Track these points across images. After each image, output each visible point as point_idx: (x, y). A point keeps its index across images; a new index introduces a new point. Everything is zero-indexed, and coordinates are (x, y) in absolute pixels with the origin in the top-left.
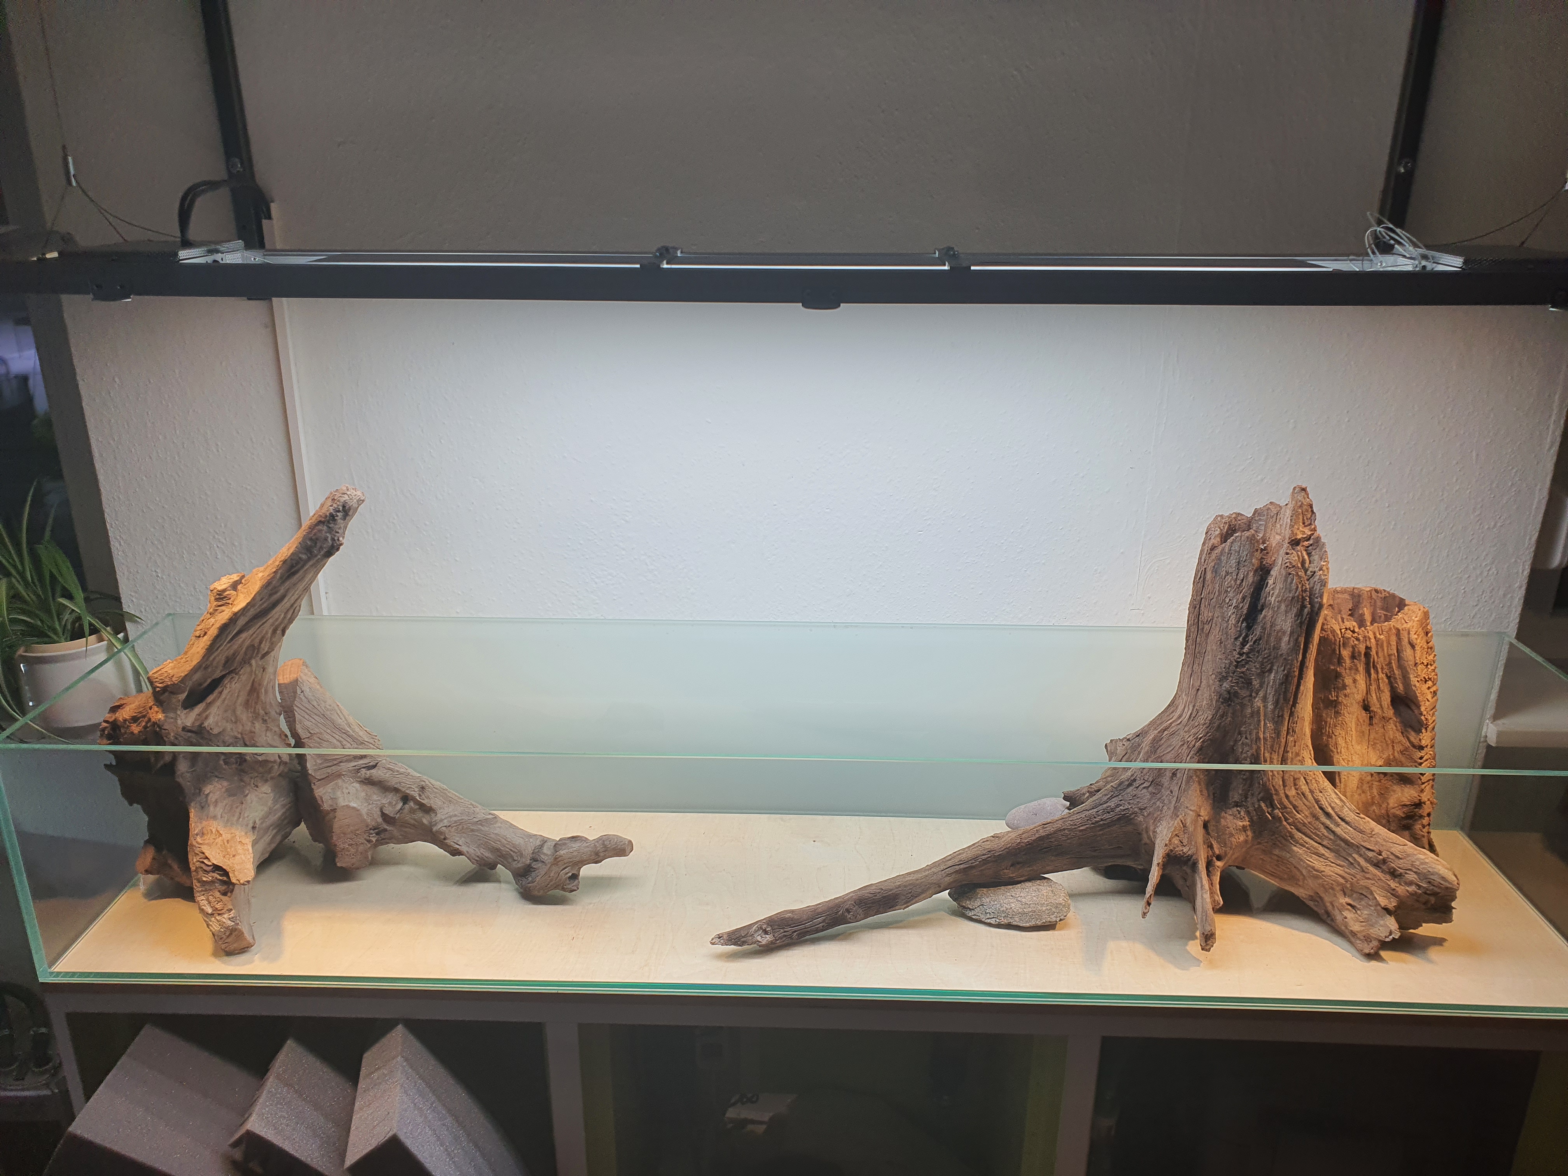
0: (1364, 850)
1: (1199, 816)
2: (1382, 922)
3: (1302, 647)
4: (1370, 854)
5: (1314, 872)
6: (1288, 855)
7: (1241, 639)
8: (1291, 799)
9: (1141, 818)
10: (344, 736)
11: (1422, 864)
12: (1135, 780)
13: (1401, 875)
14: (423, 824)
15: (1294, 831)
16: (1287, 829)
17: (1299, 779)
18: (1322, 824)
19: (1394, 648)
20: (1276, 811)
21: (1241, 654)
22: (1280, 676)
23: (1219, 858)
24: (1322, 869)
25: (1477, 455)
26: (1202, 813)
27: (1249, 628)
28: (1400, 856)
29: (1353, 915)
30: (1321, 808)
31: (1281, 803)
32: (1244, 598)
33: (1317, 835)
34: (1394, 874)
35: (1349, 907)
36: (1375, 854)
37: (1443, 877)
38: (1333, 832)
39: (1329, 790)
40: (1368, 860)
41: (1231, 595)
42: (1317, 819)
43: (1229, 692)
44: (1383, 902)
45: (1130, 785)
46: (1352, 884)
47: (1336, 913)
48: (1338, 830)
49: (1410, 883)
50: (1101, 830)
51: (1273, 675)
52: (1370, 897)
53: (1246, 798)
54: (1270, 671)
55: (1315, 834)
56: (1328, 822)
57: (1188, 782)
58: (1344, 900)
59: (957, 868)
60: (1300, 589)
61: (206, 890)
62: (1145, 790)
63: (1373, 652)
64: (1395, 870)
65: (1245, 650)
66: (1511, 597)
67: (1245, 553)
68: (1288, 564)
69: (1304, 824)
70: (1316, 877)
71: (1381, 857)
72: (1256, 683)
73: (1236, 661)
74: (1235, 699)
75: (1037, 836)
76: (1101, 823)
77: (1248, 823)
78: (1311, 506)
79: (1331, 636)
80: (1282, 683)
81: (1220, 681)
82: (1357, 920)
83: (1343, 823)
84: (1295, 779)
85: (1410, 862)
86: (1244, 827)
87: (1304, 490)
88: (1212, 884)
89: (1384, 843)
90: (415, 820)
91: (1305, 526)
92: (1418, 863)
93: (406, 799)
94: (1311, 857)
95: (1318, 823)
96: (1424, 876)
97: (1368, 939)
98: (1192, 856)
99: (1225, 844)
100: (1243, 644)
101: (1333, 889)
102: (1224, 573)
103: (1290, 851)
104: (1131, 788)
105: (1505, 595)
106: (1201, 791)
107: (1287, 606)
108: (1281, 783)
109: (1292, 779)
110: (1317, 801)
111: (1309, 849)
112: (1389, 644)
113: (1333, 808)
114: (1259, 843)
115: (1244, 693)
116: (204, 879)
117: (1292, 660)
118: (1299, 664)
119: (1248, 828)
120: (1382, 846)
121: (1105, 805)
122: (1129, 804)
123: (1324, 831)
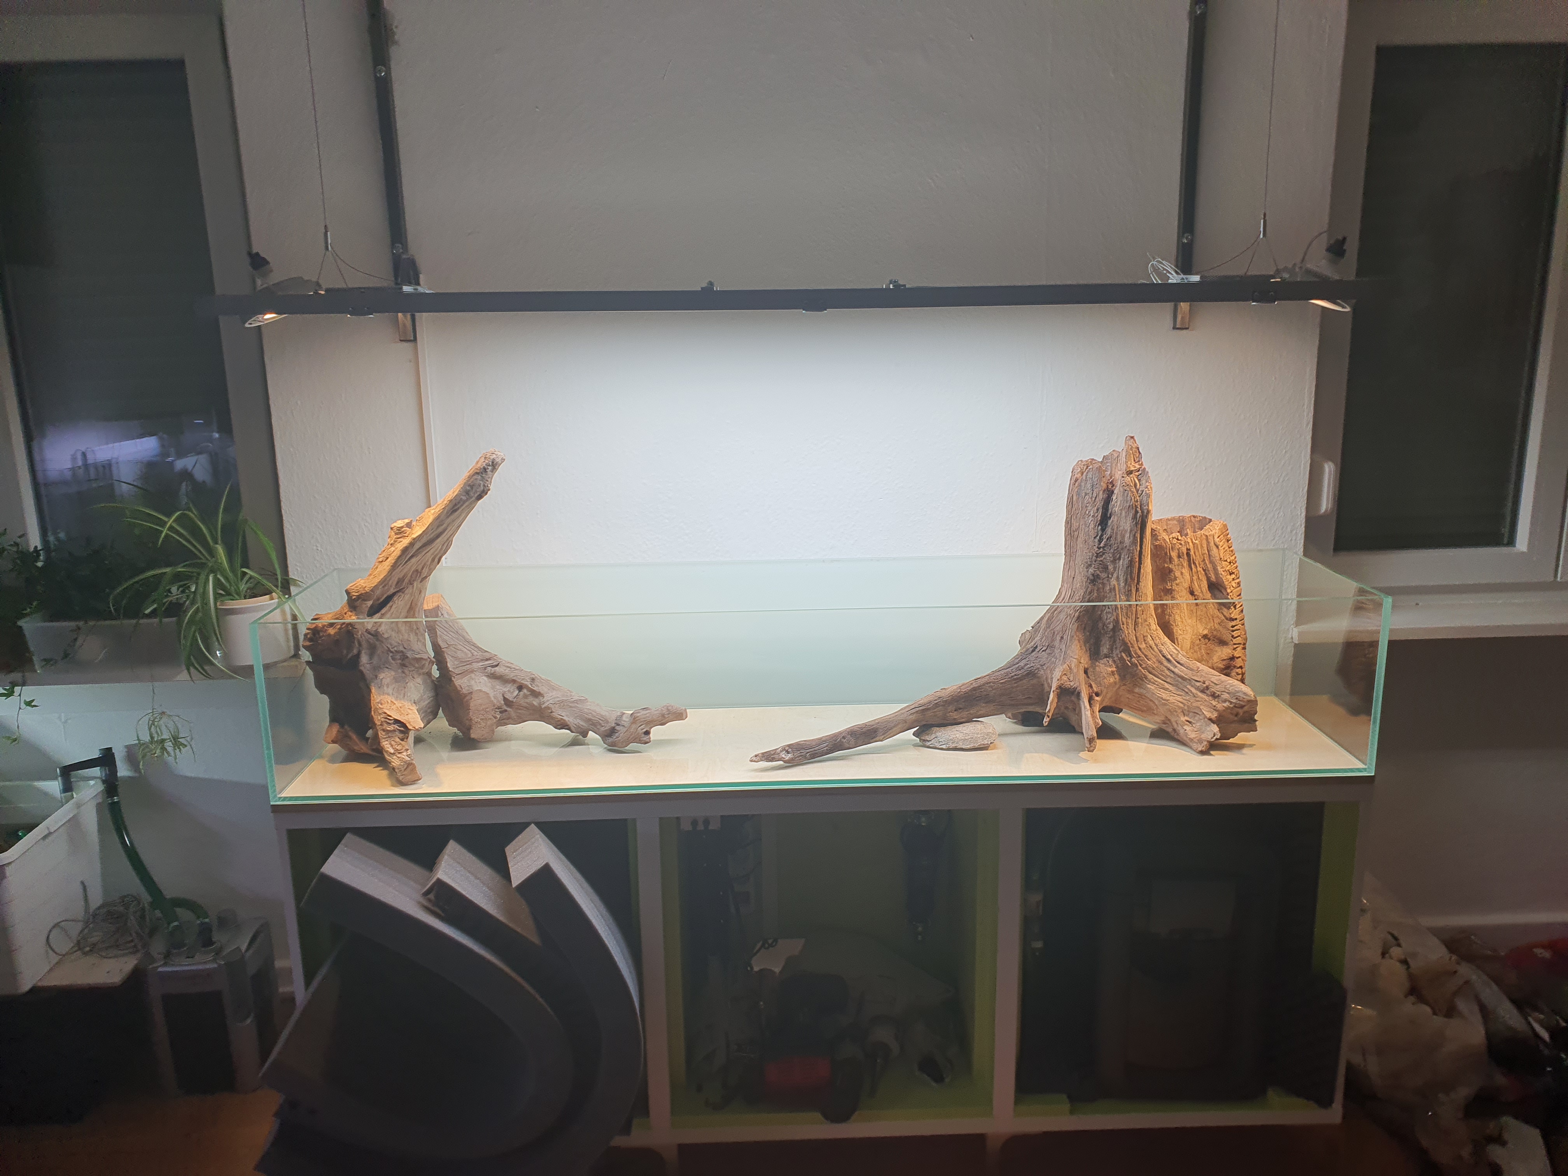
0: (1194, 681)
1: (1081, 663)
2: (1208, 729)
3: (1139, 540)
4: (1198, 684)
5: (1163, 701)
6: (1145, 692)
7: (1098, 538)
8: (1143, 650)
9: (1042, 672)
10: (473, 647)
11: (1232, 686)
12: (1037, 647)
13: (1219, 696)
14: (534, 705)
15: (1147, 673)
16: (1142, 672)
17: (1147, 636)
18: (1166, 667)
19: (1206, 549)
20: (1133, 659)
21: (1099, 548)
22: (1126, 562)
23: (1097, 695)
24: (1168, 698)
25: (1260, 431)
26: (1082, 661)
27: (1103, 530)
28: (1217, 683)
29: (1190, 728)
30: (1164, 656)
31: (1136, 653)
32: (1098, 510)
33: (1163, 675)
34: (1214, 696)
35: (1188, 723)
36: (1201, 683)
37: (1244, 693)
38: (1173, 672)
39: (1168, 644)
40: (1197, 688)
41: (1089, 508)
42: (1162, 664)
43: (1093, 575)
44: (1208, 715)
45: (1033, 651)
46: (1188, 706)
47: (1180, 728)
48: (1176, 670)
49: (1225, 701)
50: (1015, 683)
51: (1121, 561)
52: (1200, 713)
53: (1112, 651)
54: (1119, 559)
55: (1161, 674)
56: (1169, 665)
57: (1071, 640)
58: (1183, 719)
59: (917, 709)
60: (1133, 500)
61: (389, 737)
62: (1043, 652)
63: (1192, 553)
64: (1215, 693)
65: (1102, 545)
66: (1296, 533)
67: (1096, 479)
68: (1124, 484)
69: (1153, 669)
70: (1165, 704)
71: (1205, 685)
72: (1111, 567)
73: (1096, 553)
74: (1098, 580)
75: (972, 687)
76: (1015, 677)
77: (1115, 669)
78: (1138, 449)
79: (1163, 544)
80: (1128, 567)
81: (1087, 568)
82: (1193, 731)
83: (1179, 665)
84: (1144, 637)
85: (1224, 686)
86: (1113, 672)
87: (1132, 437)
88: (1093, 711)
89: (1206, 676)
90: (527, 703)
91: (1136, 463)
92: (1228, 686)
93: (520, 688)
94: (1160, 691)
95: (1162, 667)
96: (1233, 694)
97: (1200, 741)
98: (1076, 688)
99: (1101, 684)
100: (1100, 541)
101: (1176, 712)
102: (1084, 494)
103: (1146, 688)
104: (1034, 653)
105: (1291, 532)
106: (1081, 647)
107: (1126, 513)
108: (1135, 639)
109: (1142, 636)
110: (1161, 651)
111: (1158, 686)
112: (1202, 546)
113: (1171, 655)
114: (1124, 685)
115: (1103, 575)
116: (388, 729)
117: (1133, 550)
118: (1138, 552)
119: (1115, 672)
120: (1205, 677)
121: (1017, 665)
122: (1033, 663)
123: (1167, 672)
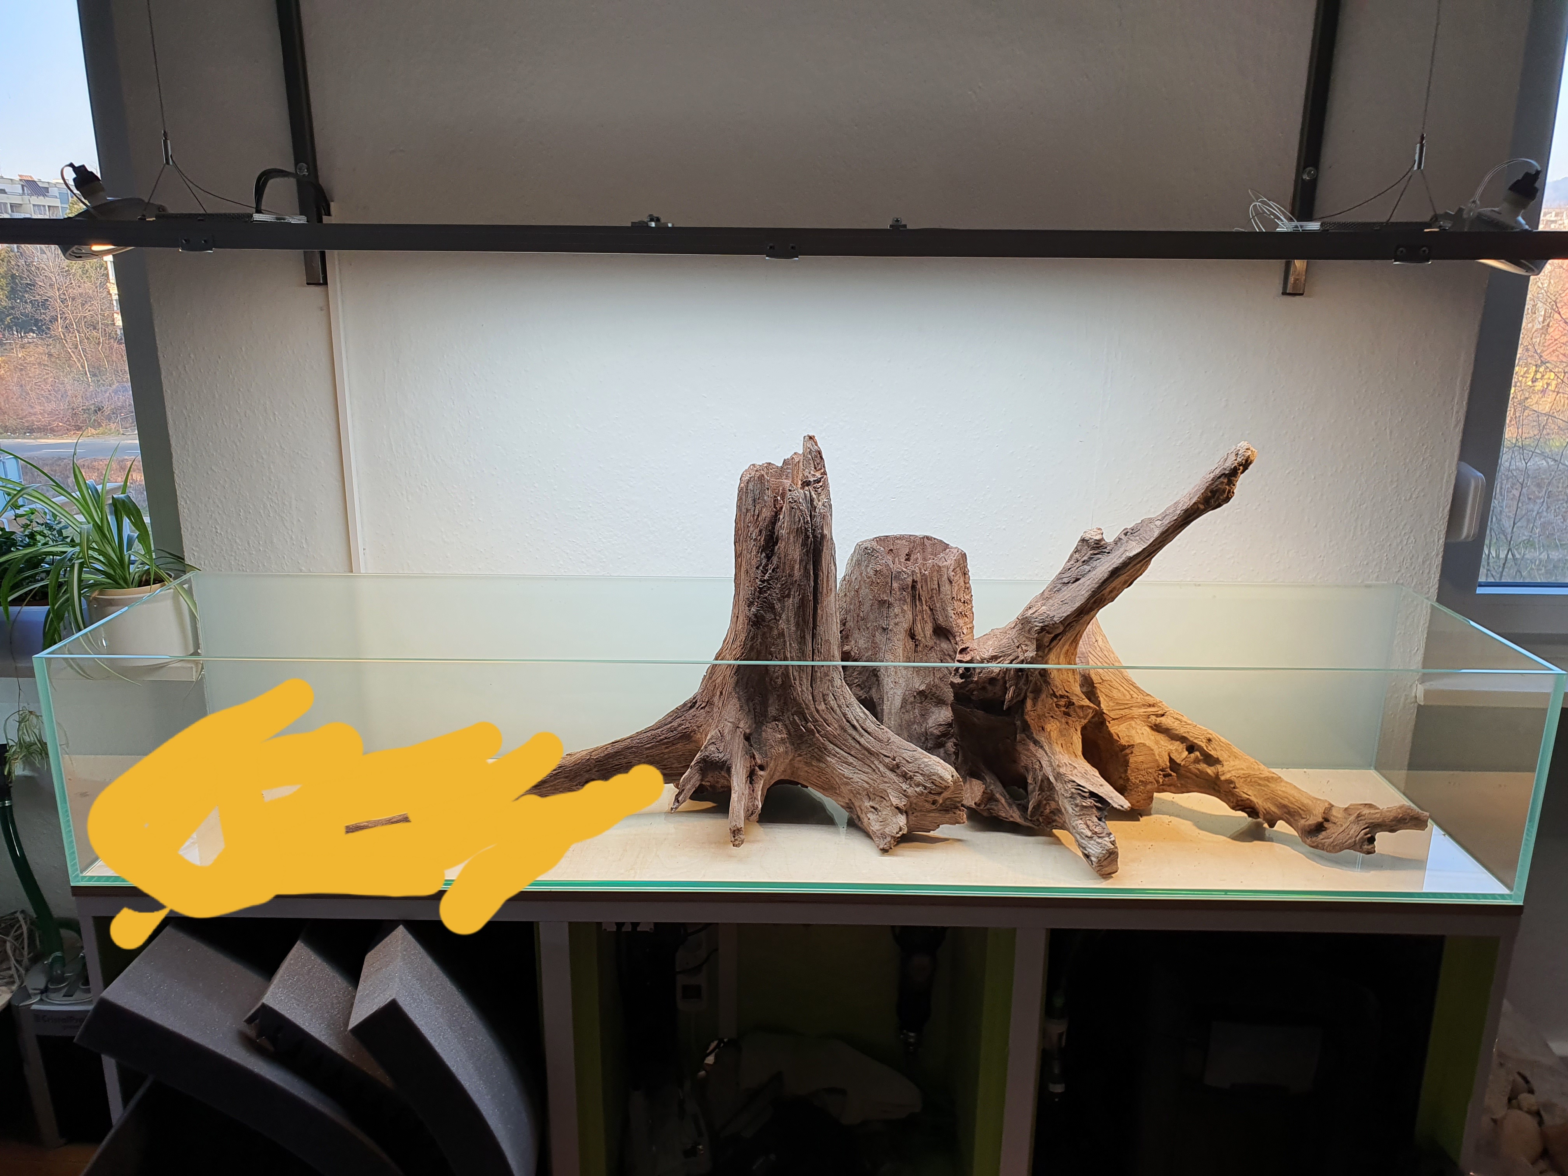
0: (882, 756)
1: (738, 727)
2: (895, 821)
3: (812, 573)
4: (887, 760)
5: (845, 780)
6: (824, 766)
7: (761, 568)
8: (821, 713)
9: (699, 735)
11: (926, 766)
12: (696, 702)
13: (911, 778)
15: (827, 743)
16: (819, 740)
17: (828, 695)
18: (850, 735)
20: (809, 724)
21: (763, 582)
22: (797, 600)
23: (762, 768)
24: (851, 776)
26: (742, 725)
27: (769, 558)
28: (910, 761)
29: (875, 817)
30: (848, 721)
31: (813, 717)
32: (760, 531)
33: (846, 746)
34: (905, 777)
35: (873, 810)
36: (890, 760)
37: (941, 777)
38: (859, 742)
39: (855, 705)
40: (886, 766)
41: (751, 529)
42: (845, 731)
43: (755, 615)
44: (895, 801)
45: (691, 707)
46: (874, 788)
47: (862, 816)
48: (862, 741)
49: (918, 785)
50: (667, 748)
51: (791, 599)
52: (887, 799)
53: (783, 713)
54: (788, 596)
55: (844, 744)
56: (854, 733)
57: (728, 698)
58: (868, 804)
60: (802, 521)
62: (702, 710)
63: (919, 586)
64: (906, 773)
65: (766, 577)
67: (758, 491)
68: (791, 500)
69: (835, 737)
70: (847, 784)
71: (895, 762)
72: (778, 606)
73: (759, 588)
74: (763, 623)
76: (665, 741)
77: (786, 736)
78: (820, 453)
80: (800, 607)
81: (748, 606)
82: (878, 821)
83: (866, 734)
84: (823, 695)
85: (917, 766)
86: (782, 739)
87: (811, 438)
88: (753, 790)
89: (898, 750)
91: (817, 471)
92: (923, 766)
94: (842, 766)
95: (846, 734)
96: (928, 776)
97: (884, 836)
99: (767, 754)
100: (764, 572)
101: (860, 794)
102: (745, 511)
103: (826, 761)
104: (693, 710)
106: (741, 707)
107: (794, 537)
108: (811, 698)
109: (821, 695)
110: (845, 715)
111: (840, 759)
113: (857, 721)
114: (800, 755)
115: (769, 616)
117: (805, 586)
118: (812, 588)
119: (786, 740)
120: (896, 752)
121: (670, 725)
122: (690, 723)
123: (851, 741)
